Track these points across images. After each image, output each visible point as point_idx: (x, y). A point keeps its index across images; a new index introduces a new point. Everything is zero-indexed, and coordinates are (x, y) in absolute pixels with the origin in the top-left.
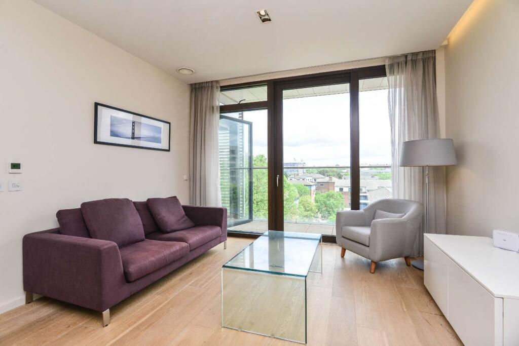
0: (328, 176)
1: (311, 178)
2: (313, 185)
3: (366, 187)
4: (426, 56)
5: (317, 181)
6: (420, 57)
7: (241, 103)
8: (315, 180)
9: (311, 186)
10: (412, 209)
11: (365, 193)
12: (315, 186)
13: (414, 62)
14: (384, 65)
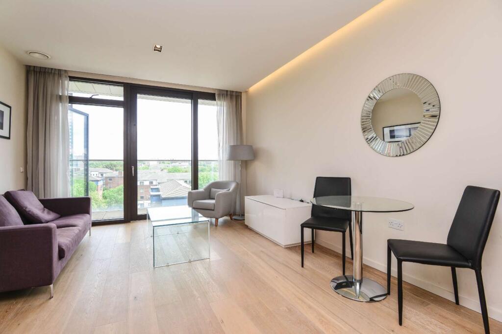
0: (116, 170)
1: (97, 173)
2: (100, 180)
3: (156, 180)
4: (237, 94)
5: (104, 175)
6: (234, 94)
7: (93, 97)
8: (102, 175)
9: (98, 181)
10: (232, 186)
11: (156, 185)
12: (102, 181)
13: (231, 96)
14: (215, 94)
